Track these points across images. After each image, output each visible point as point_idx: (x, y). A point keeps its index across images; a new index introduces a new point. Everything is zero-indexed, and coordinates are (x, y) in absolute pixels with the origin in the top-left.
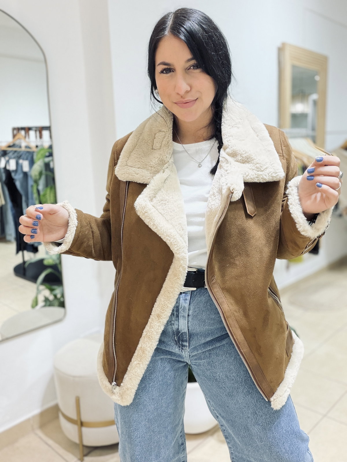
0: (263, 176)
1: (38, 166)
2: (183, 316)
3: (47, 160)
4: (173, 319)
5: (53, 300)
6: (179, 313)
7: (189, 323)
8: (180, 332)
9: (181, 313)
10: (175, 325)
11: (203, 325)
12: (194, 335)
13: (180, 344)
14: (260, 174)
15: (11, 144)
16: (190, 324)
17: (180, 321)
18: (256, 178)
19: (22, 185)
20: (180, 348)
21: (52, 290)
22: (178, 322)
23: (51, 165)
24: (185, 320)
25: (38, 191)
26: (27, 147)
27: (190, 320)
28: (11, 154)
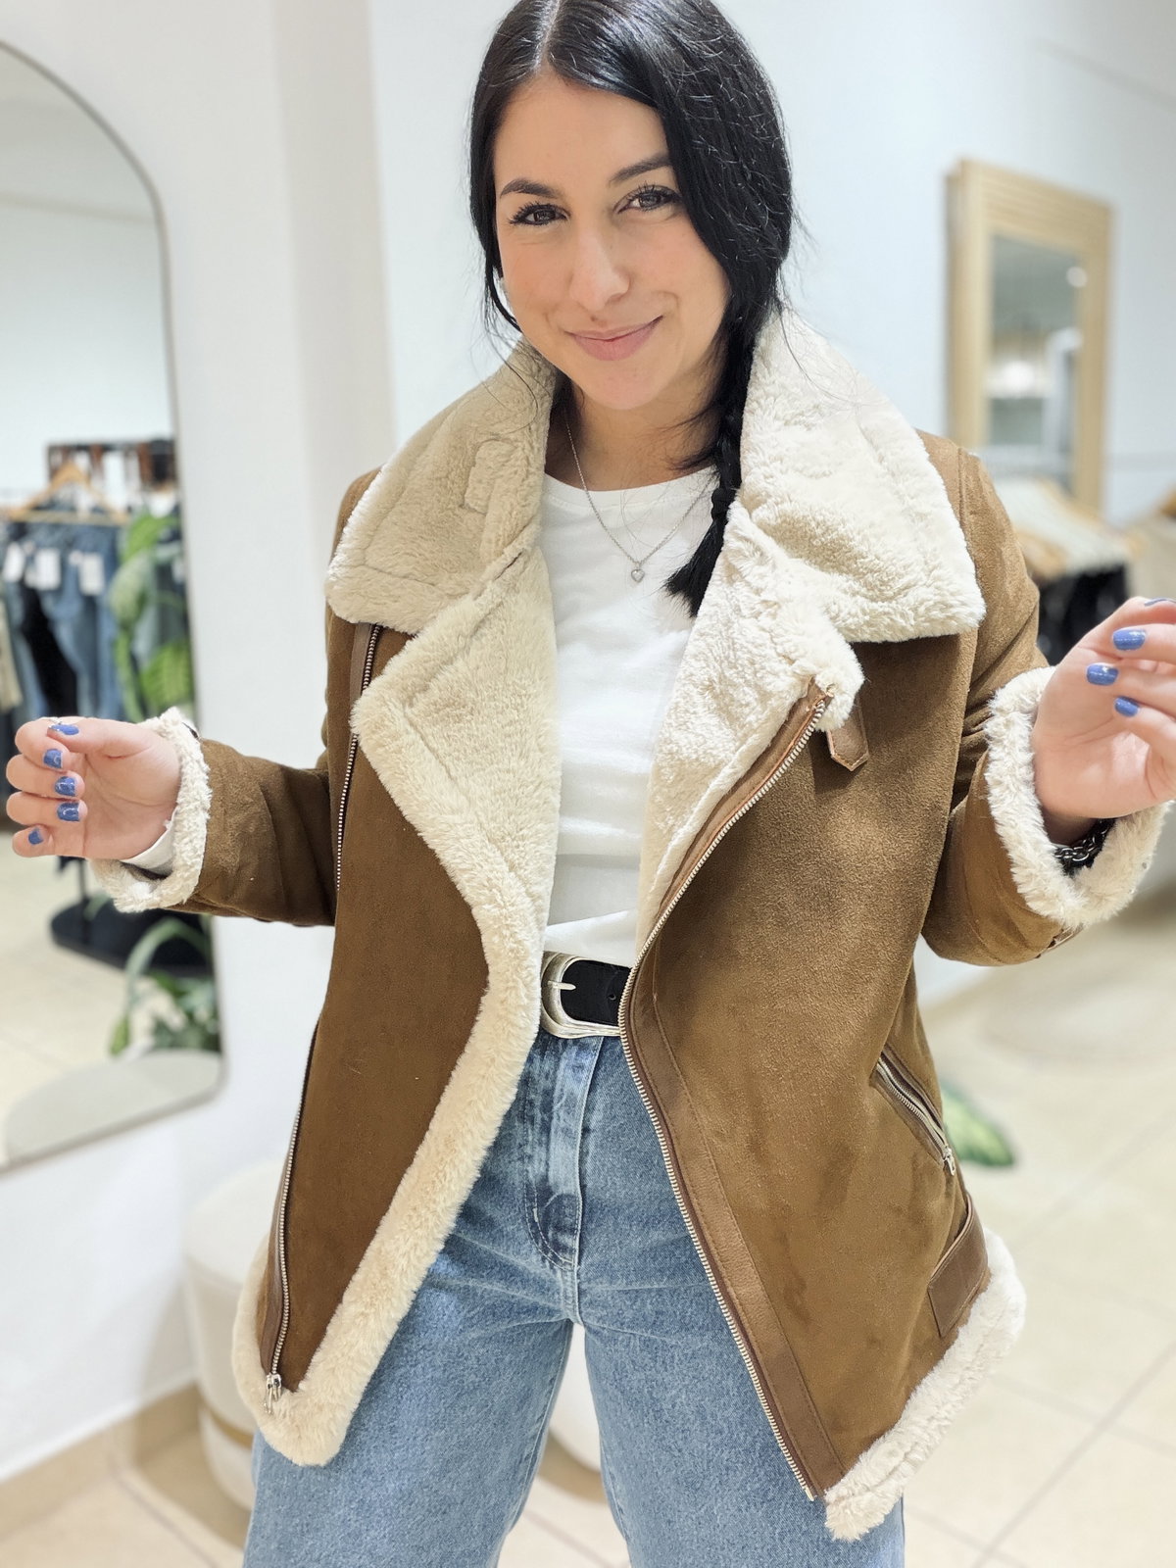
0: (892, 620)
1: (134, 573)
2: (567, 1131)
3: (164, 553)
4: (530, 1138)
5: (185, 1031)
6: (551, 1118)
7: (589, 1159)
8: (551, 1193)
9: (559, 1119)
10: (536, 1162)
11: (641, 1176)
12: (606, 1209)
13: (547, 1240)
14: (881, 610)
15: (43, 500)
16: (589, 1166)
17: (552, 1145)
18: (865, 628)
19: (79, 638)
20: (546, 1253)
21: (178, 995)
22: (548, 1150)
23: (178, 571)
24: (573, 1147)
25: (134, 661)
26: (98, 510)
27: (592, 1148)
28: (41, 535)
